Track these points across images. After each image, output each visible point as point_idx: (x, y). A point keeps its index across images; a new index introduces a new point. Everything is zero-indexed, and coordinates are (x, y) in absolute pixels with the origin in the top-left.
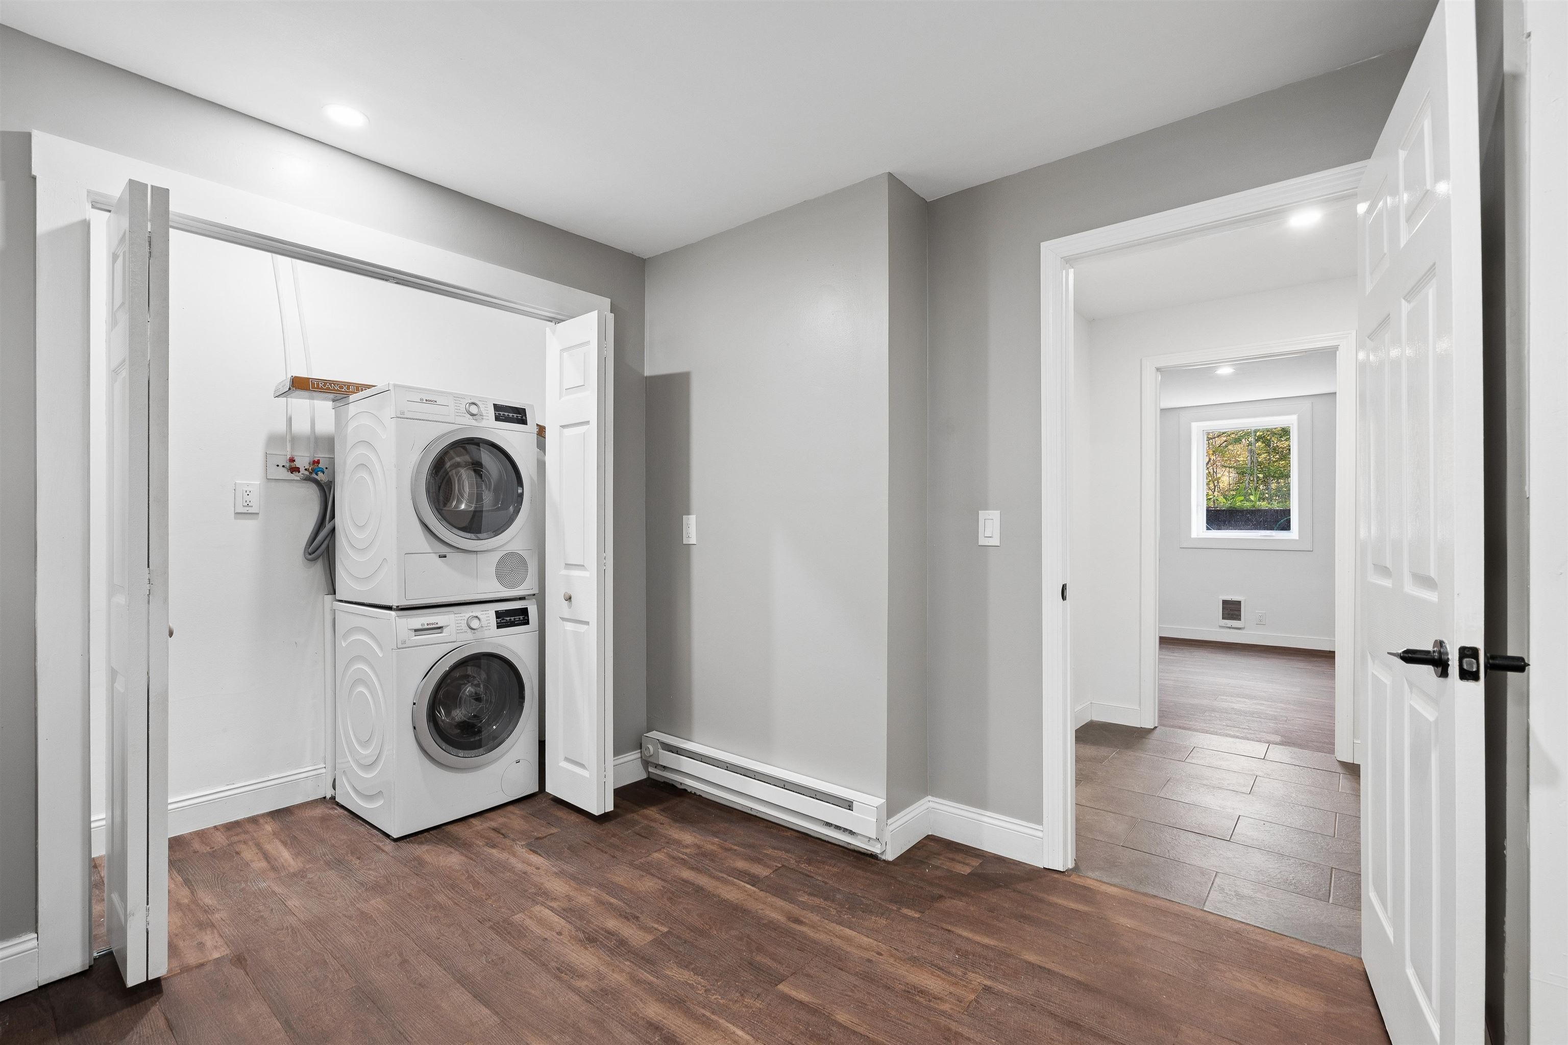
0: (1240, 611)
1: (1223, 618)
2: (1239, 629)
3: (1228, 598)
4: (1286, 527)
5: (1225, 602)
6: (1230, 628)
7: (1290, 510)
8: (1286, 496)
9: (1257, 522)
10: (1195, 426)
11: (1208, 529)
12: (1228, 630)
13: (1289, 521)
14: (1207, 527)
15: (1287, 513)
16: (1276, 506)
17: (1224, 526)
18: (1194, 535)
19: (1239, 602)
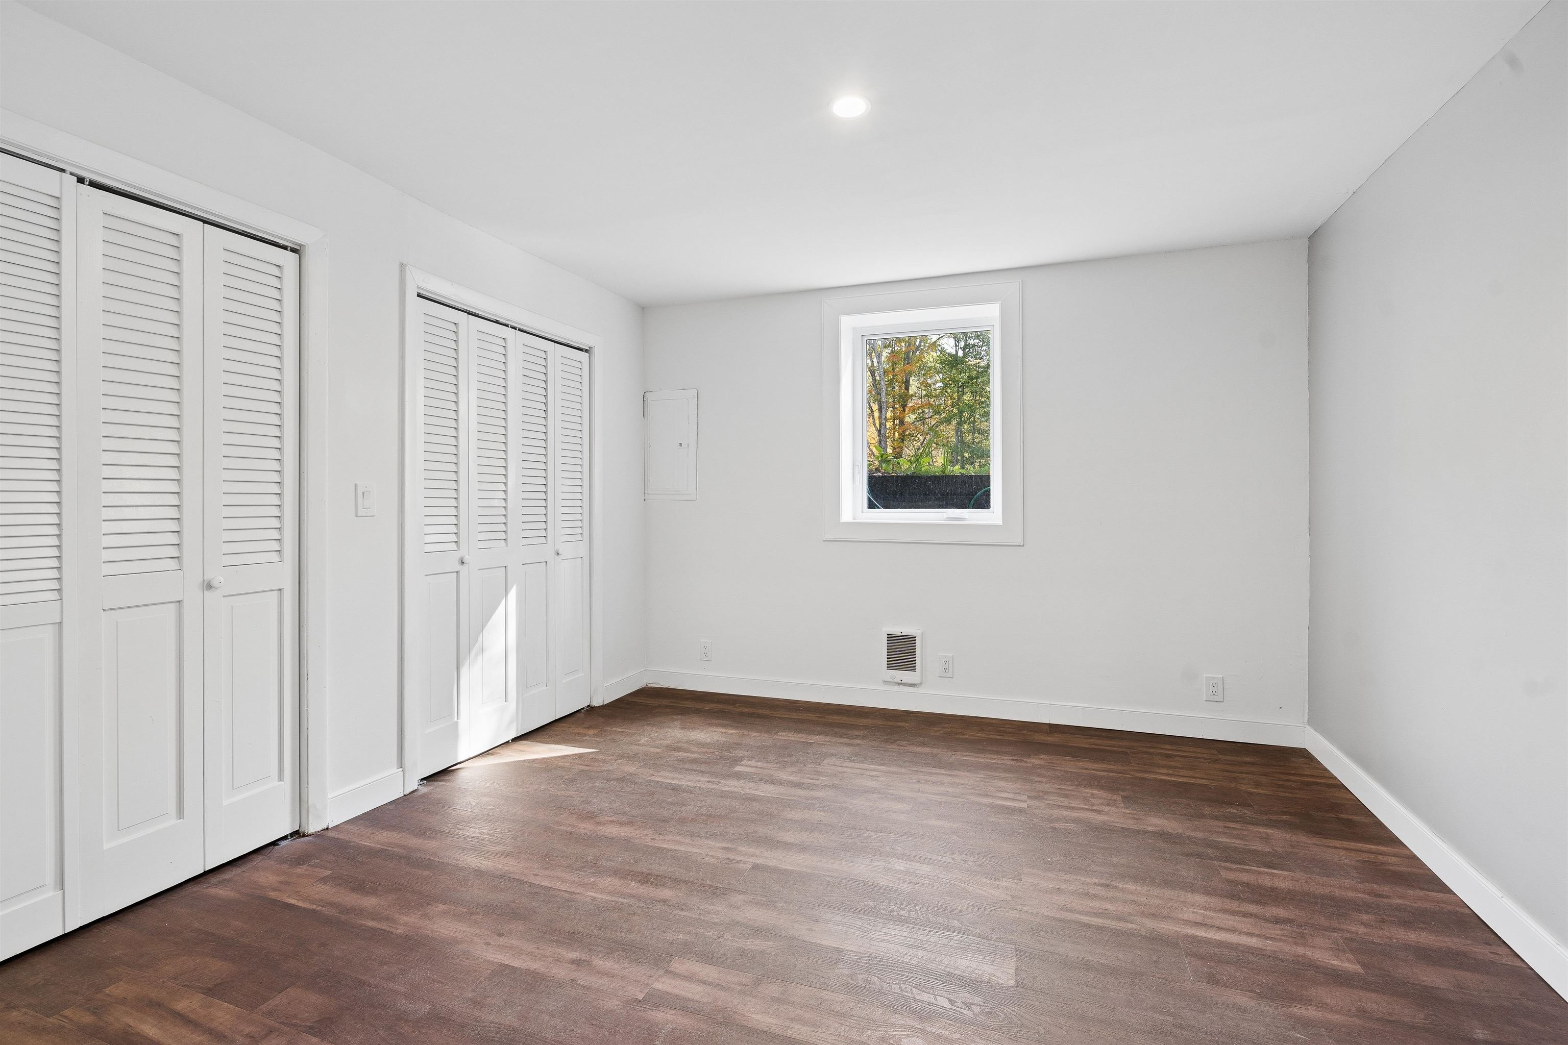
0: (914, 653)
1: (890, 667)
2: (913, 685)
3: (896, 631)
4: (983, 502)
5: (892, 638)
6: (899, 684)
7: (988, 477)
8: (985, 454)
9: (942, 495)
10: (848, 323)
11: (871, 506)
12: (896, 688)
13: (988, 494)
14: (869, 500)
15: (984, 481)
16: (971, 470)
17: (893, 501)
18: (846, 516)
19: (913, 638)
